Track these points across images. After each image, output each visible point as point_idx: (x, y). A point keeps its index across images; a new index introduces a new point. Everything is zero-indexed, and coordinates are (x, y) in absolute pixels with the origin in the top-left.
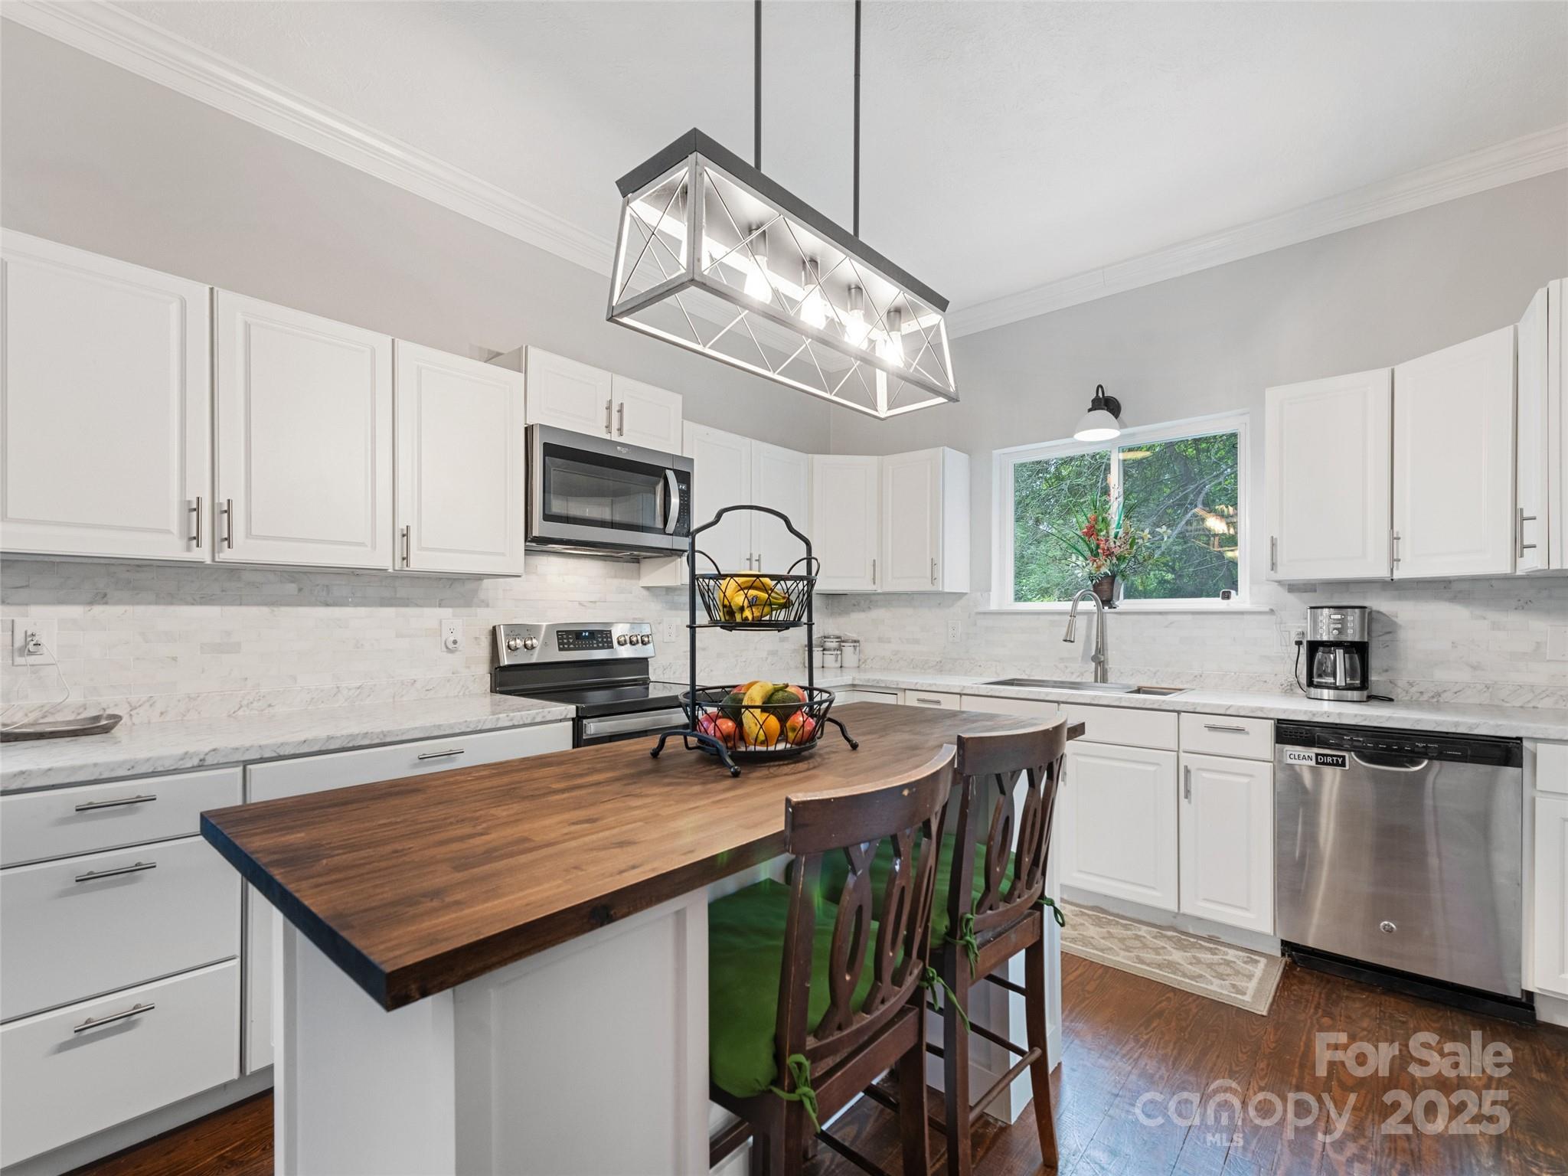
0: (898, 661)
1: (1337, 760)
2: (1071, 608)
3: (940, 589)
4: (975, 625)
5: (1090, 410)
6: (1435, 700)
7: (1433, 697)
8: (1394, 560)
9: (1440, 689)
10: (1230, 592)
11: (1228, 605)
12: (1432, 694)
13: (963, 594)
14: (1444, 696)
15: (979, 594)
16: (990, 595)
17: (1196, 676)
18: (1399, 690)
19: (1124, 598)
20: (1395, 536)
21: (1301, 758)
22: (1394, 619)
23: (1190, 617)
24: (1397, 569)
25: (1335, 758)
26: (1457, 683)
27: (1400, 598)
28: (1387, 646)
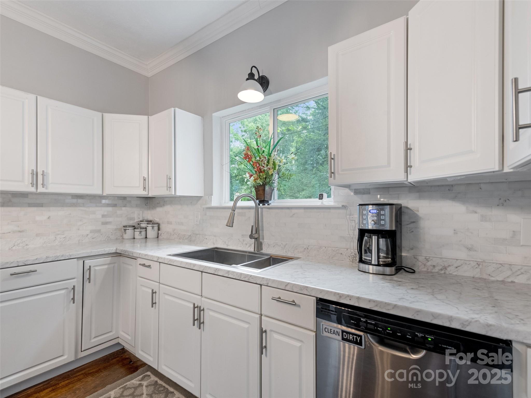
0: (173, 235)
1: (356, 338)
2: (232, 205)
3: (173, 194)
4: (206, 215)
5: (247, 79)
6: (443, 272)
7: (441, 270)
8: (407, 167)
9: (446, 264)
10: (322, 194)
11: (322, 203)
12: (440, 268)
13: (201, 197)
14: (449, 269)
15: (207, 197)
16: (211, 197)
17: (305, 249)
18: (420, 264)
19: (278, 199)
20: (408, 147)
21: (332, 332)
22: (416, 212)
23: (302, 211)
24: (410, 174)
25: (355, 337)
26: (457, 260)
27: (420, 198)
28: (413, 232)
